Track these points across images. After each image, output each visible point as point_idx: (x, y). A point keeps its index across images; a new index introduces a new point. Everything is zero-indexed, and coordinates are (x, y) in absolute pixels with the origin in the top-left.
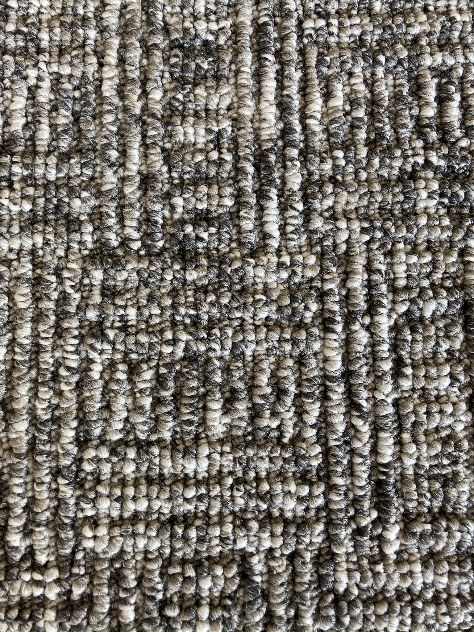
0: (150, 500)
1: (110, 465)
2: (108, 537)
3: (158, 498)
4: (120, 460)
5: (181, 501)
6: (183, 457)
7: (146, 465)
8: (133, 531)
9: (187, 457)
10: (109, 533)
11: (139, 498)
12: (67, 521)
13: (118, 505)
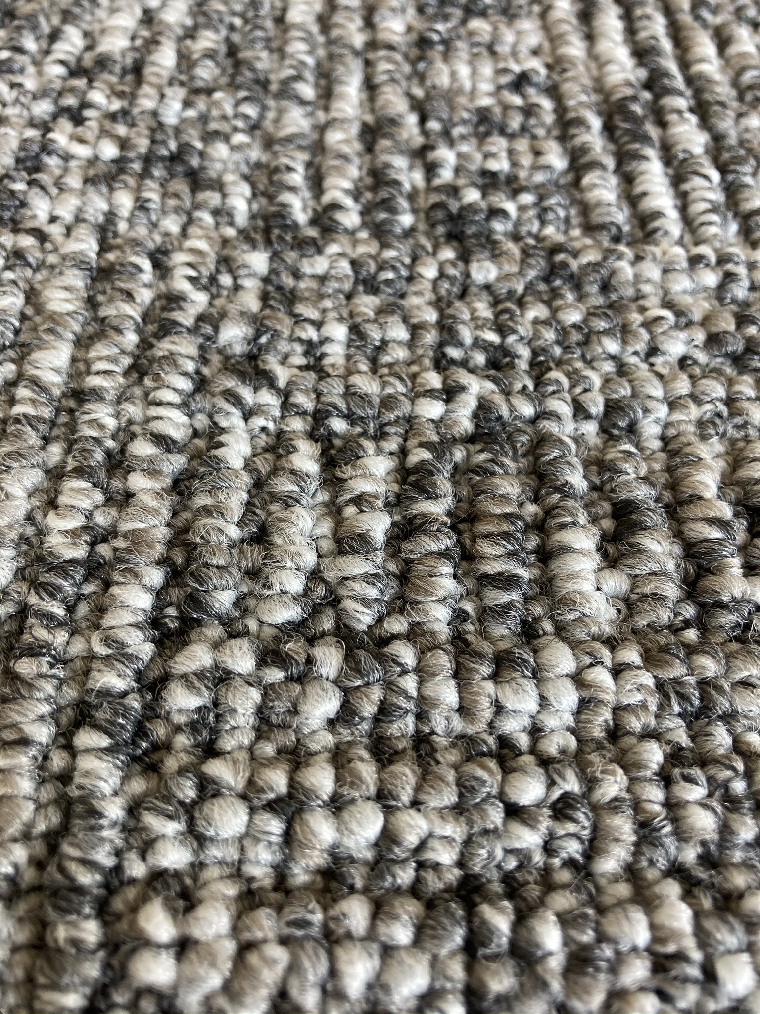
0: (389, 811)
1: (255, 695)
2: (229, 947)
3: (416, 804)
4: (289, 679)
5: (496, 816)
6: (495, 677)
7: (376, 693)
8: (325, 926)
9: (506, 674)
10: (235, 930)
11: (353, 801)
12: (86, 878)
13: (275, 826)
